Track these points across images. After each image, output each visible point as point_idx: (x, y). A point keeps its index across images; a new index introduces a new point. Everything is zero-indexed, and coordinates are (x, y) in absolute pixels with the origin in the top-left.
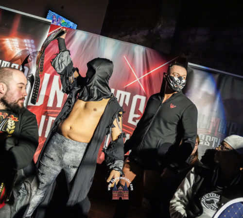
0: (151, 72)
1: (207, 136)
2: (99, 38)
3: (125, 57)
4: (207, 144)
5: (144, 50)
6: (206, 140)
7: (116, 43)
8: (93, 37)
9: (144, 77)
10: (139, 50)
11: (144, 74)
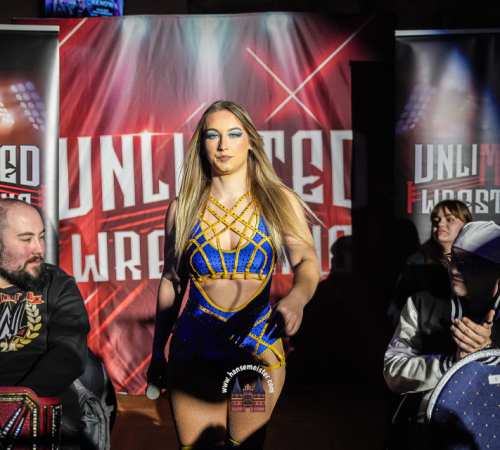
0: (320, 68)
1: (478, 192)
2: (179, 22)
3: (249, 50)
4: (482, 209)
5: (291, 20)
6: (478, 200)
7: (221, 23)
8: (162, 23)
9: (306, 86)
10: (279, 24)
11: (304, 78)
